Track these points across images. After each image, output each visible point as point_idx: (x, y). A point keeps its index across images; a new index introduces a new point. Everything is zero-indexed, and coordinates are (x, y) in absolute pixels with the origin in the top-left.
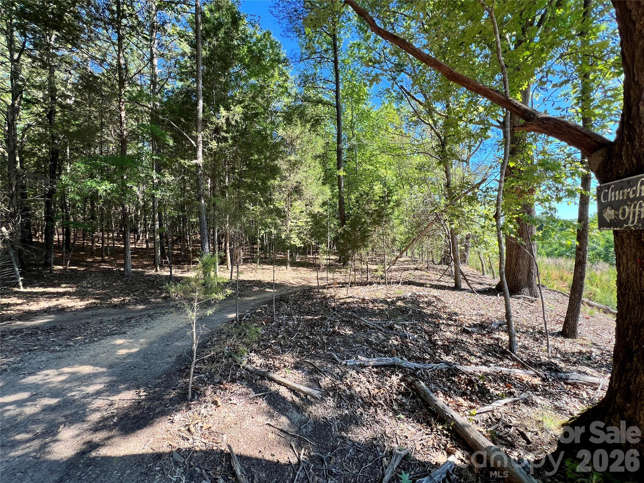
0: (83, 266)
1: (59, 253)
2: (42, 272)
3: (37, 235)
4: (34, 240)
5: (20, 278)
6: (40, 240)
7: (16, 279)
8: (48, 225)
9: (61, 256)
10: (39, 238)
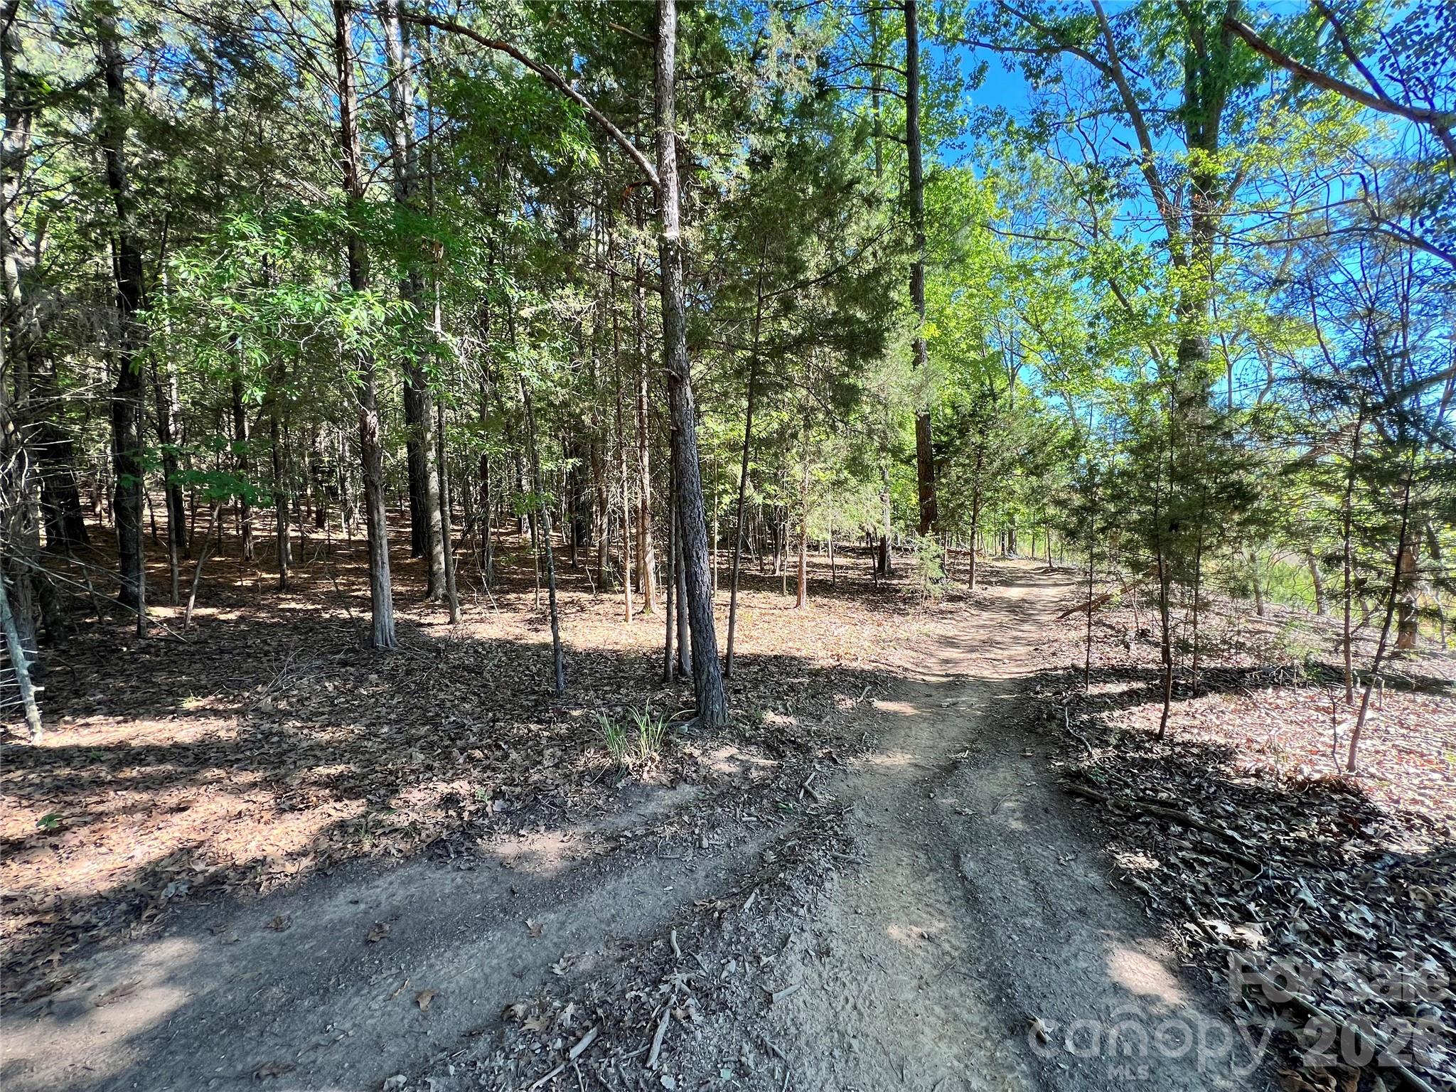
0: (233, 606)
1: (158, 561)
2: (113, 634)
3: (98, 509)
4: (87, 522)
5: (34, 689)
6: (105, 522)
7: (17, 691)
8: (125, 484)
9: (165, 570)
10: (101, 517)
